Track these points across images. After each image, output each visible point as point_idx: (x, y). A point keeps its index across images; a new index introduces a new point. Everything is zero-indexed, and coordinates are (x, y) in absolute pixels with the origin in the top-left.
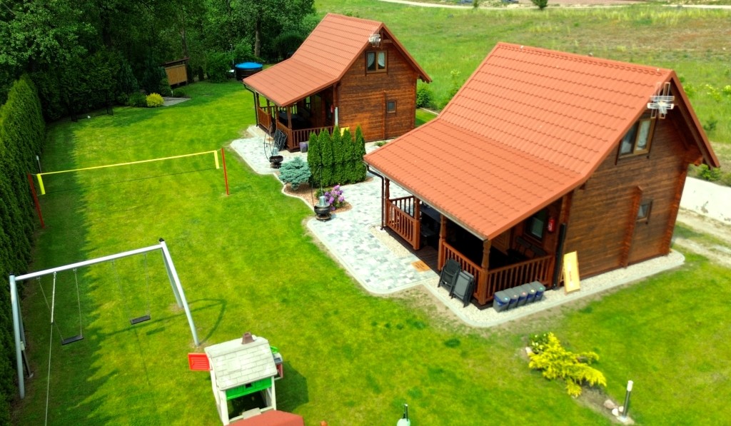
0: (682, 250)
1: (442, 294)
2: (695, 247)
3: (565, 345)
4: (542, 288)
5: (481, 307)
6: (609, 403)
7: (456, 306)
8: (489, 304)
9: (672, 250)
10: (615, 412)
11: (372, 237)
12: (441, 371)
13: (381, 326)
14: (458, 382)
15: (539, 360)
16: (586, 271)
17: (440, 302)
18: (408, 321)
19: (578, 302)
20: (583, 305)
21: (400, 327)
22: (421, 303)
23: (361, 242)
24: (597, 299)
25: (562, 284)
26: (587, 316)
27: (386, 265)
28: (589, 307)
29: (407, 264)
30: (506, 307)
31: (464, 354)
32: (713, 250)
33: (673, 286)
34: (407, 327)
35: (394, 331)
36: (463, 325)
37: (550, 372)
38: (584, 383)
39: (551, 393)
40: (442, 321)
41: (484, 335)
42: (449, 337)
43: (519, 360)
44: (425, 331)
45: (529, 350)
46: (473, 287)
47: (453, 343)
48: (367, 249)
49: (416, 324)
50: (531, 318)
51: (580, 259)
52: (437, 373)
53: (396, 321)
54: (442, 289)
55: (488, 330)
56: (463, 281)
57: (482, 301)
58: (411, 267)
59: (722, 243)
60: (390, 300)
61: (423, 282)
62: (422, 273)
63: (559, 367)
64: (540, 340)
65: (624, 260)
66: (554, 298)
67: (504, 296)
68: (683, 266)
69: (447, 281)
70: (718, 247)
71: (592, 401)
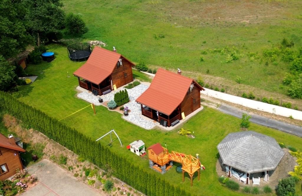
0: (203, 105)
1: (161, 126)
2: (205, 104)
3: (184, 129)
4: (179, 121)
5: (169, 127)
6: (192, 136)
7: (164, 128)
8: (170, 126)
9: (201, 106)
10: (192, 137)
11: (141, 117)
12: (166, 139)
13: (153, 135)
14: (169, 139)
15: (181, 133)
16: (186, 115)
17: (161, 128)
18: (157, 133)
19: (185, 121)
20: (186, 122)
21: (156, 134)
22: (158, 129)
23: (139, 119)
24: (189, 120)
25: (182, 119)
26: (187, 124)
27: (147, 123)
28: (188, 122)
29: (152, 122)
30: (173, 125)
31: (169, 135)
32: (208, 104)
33: (201, 114)
34: (157, 134)
35: (156, 135)
36: (167, 131)
37: (183, 134)
38: (188, 134)
39: (183, 137)
40: (163, 131)
41: (171, 131)
42: (165, 133)
43: (178, 134)
44: (161, 133)
45: (179, 132)
46: (167, 123)
47: (166, 134)
48: (141, 121)
49: (159, 133)
50: (178, 126)
51: (184, 113)
52: (165, 139)
53: (155, 133)
54: (161, 125)
55: (171, 130)
56: (165, 123)
57: (169, 126)
58: (153, 122)
59: (210, 102)
60: (152, 130)
61: (156, 125)
62: (155, 123)
63: (184, 133)
64: (180, 130)
65: (192, 111)
66: (181, 122)
67: (173, 124)
68: (203, 109)
69: (162, 123)
70: (209, 103)
71: (189, 136)
